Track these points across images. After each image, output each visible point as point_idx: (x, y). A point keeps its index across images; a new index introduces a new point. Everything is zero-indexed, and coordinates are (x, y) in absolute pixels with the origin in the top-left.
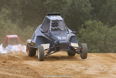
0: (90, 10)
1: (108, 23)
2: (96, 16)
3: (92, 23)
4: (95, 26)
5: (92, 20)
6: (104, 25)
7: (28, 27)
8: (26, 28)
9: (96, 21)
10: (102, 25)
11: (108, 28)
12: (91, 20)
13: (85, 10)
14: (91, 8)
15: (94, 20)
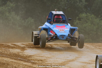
0: (84, 4)
1: (99, 16)
2: (89, 9)
3: (86, 15)
4: (88, 18)
5: (86, 13)
6: (96, 18)
7: (30, 18)
8: (28, 20)
9: (89, 15)
10: (95, 18)
11: (100, 20)
12: (84, 13)
13: (80, 5)
14: (85, 3)
15: (88, 13)
